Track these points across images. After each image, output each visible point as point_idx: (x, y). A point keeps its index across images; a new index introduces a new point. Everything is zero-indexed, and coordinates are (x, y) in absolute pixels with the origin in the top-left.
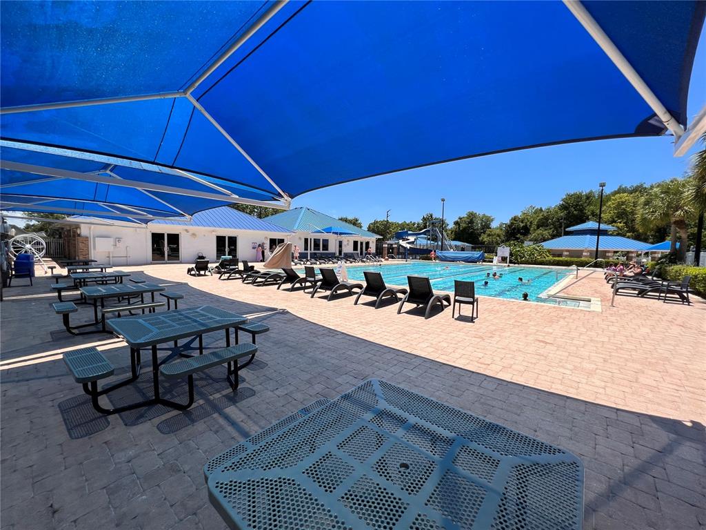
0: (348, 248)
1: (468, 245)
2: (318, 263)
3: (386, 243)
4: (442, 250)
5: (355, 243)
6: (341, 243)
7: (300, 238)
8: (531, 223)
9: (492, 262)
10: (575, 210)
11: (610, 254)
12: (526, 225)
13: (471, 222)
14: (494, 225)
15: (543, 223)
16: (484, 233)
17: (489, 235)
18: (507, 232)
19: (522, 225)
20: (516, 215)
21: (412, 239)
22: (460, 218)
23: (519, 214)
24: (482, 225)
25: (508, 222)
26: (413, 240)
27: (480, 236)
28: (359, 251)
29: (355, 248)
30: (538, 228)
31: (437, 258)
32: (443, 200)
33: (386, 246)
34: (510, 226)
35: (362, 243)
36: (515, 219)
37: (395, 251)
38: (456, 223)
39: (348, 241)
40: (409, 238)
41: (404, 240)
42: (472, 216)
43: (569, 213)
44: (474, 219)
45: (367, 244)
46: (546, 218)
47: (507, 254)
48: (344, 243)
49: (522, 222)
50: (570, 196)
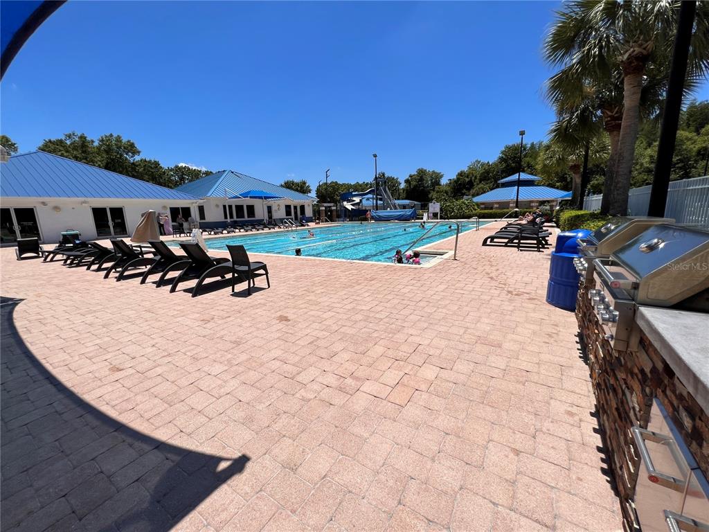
0: (279, 213)
1: (416, 203)
2: (212, 233)
3: (323, 206)
4: (377, 210)
5: (288, 207)
6: (269, 209)
7: (217, 206)
8: (476, 178)
9: (422, 219)
10: (513, 163)
11: (533, 204)
12: (471, 180)
13: (421, 179)
14: (444, 181)
15: (485, 177)
16: (434, 190)
17: (438, 192)
18: (454, 188)
19: (467, 180)
20: (463, 169)
21: (357, 200)
22: (410, 176)
23: (466, 169)
24: (432, 183)
25: (455, 177)
26: (359, 201)
27: (430, 193)
28: (293, 216)
29: (288, 213)
30: (480, 182)
31: (372, 218)
32: (375, 156)
33: (324, 208)
34: (456, 181)
35: (295, 208)
36: (461, 174)
37: (335, 213)
38: (407, 181)
39: (279, 205)
40: (354, 199)
41: (349, 201)
42: (422, 173)
43: (508, 166)
44: (424, 176)
45: (302, 207)
46: (487, 172)
47: (438, 210)
48: (274, 208)
49: (468, 177)
50: (508, 148)
